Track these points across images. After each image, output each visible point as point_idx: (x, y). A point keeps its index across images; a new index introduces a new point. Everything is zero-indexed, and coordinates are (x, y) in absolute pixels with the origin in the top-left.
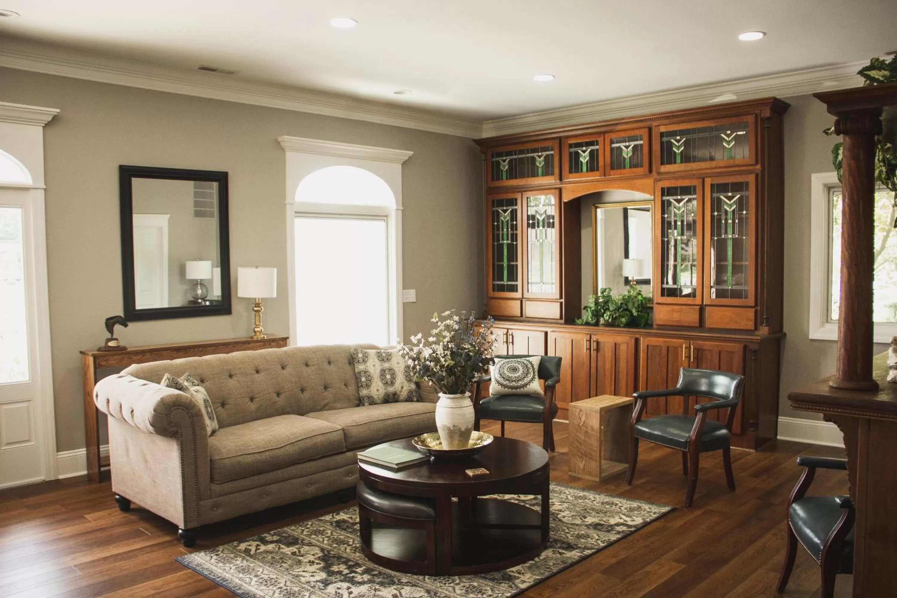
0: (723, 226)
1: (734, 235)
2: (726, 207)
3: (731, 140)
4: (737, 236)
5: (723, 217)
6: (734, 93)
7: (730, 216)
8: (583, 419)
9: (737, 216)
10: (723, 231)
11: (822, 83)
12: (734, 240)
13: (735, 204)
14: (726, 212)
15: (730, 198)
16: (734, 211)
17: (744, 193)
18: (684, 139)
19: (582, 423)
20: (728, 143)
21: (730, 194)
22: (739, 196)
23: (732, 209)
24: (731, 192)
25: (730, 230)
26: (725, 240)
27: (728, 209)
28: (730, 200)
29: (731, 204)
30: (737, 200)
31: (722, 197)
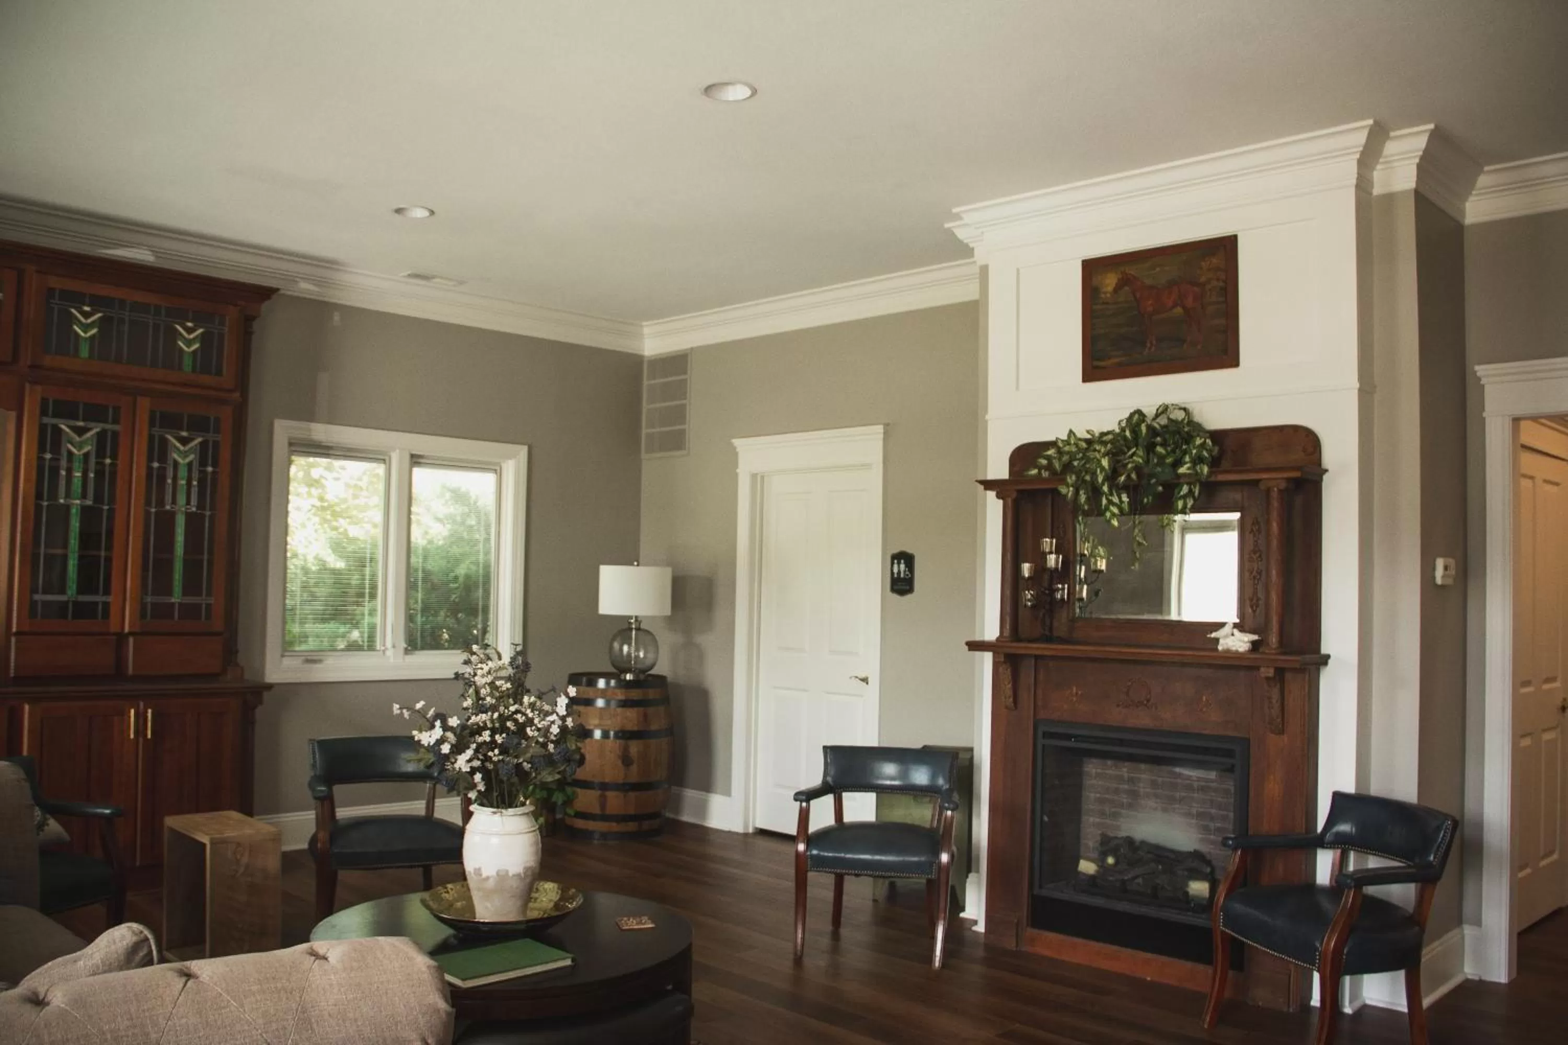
0: (169, 490)
1: (188, 507)
2: (175, 456)
3: (194, 339)
4: (194, 509)
5: (170, 472)
6: (152, 251)
7: (182, 472)
8: (245, 860)
9: (195, 475)
10: (168, 498)
11: (296, 281)
12: (189, 516)
13: (193, 453)
14: (176, 464)
15: (184, 441)
16: (190, 465)
17: (211, 437)
18: (99, 315)
19: (242, 870)
20: (189, 343)
21: (184, 434)
22: (200, 440)
23: (187, 460)
24: (188, 430)
25: (181, 499)
26: (172, 516)
27: (180, 460)
28: (184, 444)
29: (186, 452)
30: (196, 445)
31: (169, 437)
